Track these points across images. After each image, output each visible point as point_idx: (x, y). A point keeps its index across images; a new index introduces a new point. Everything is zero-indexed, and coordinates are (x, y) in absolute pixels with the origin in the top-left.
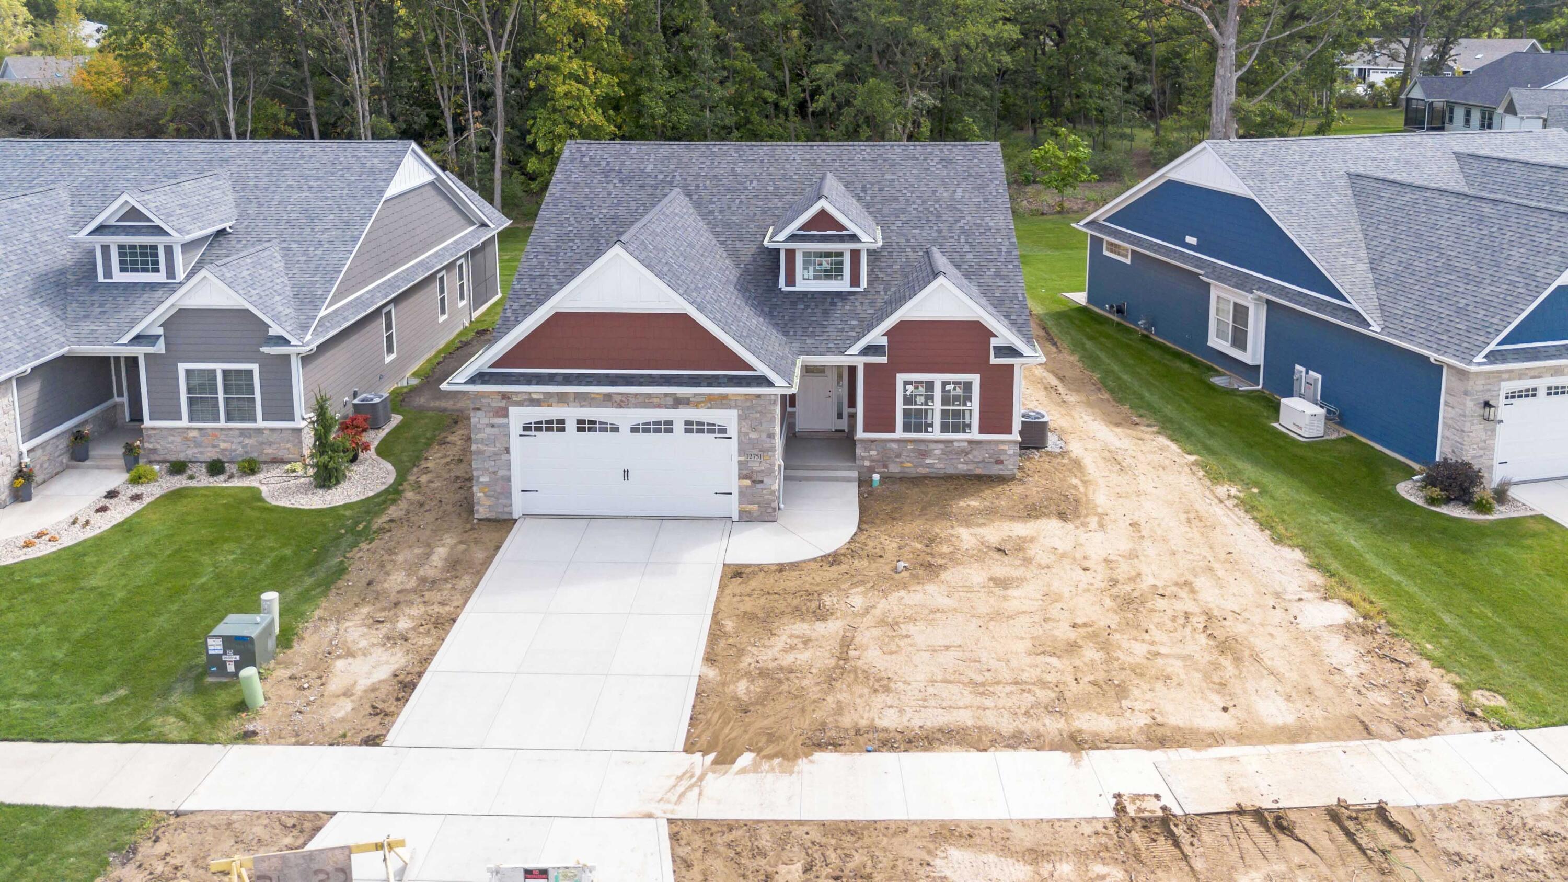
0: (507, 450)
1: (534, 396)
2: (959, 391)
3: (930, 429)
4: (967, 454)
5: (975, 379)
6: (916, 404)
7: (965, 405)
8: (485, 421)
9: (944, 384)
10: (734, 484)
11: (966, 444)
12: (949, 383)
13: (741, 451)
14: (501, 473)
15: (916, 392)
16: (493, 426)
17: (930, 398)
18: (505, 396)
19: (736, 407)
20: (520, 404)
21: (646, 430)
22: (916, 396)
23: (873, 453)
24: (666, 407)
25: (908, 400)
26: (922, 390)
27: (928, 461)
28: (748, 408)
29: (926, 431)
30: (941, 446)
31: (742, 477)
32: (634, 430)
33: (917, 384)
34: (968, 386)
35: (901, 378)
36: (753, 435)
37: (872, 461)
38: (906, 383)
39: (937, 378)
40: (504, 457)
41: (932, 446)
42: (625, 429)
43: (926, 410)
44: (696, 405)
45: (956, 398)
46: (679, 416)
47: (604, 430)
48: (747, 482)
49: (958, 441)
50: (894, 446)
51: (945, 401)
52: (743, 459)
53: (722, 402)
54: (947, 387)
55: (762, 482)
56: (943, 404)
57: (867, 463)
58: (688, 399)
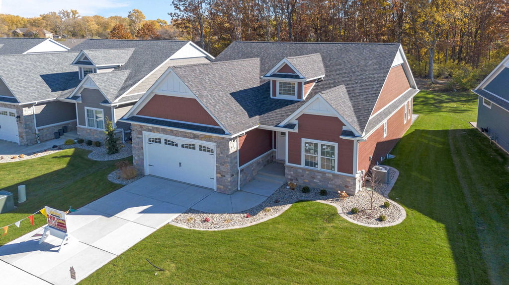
0: (142, 148)
1: (150, 128)
2: (329, 150)
3: (316, 166)
4: (332, 180)
5: (336, 145)
6: (310, 153)
7: (331, 157)
8: (135, 135)
9: (322, 145)
10: (215, 175)
11: (331, 175)
12: (324, 145)
13: (217, 161)
14: (141, 157)
15: (310, 147)
16: (138, 138)
17: (316, 151)
18: (141, 126)
19: (215, 142)
20: (145, 130)
21: (187, 147)
22: (310, 149)
23: (292, 173)
24: (191, 138)
25: (307, 151)
26: (312, 147)
27: (315, 181)
28: (219, 143)
29: (315, 167)
30: (321, 174)
31: (218, 173)
32: (183, 146)
33: (311, 144)
34: (333, 148)
35: (304, 140)
36: (221, 155)
37: (292, 176)
38: (306, 143)
39: (320, 143)
40: (142, 151)
41: (317, 174)
42: (180, 145)
43: (315, 157)
44: (201, 139)
45: (328, 153)
46: (197, 143)
47: (173, 145)
48: (219, 175)
49: (328, 173)
50: (301, 171)
51: (323, 153)
52: (218, 165)
53: (209, 139)
54: (324, 147)
55: (224, 176)
56: (321, 155)
57: (290, 177)
58: (198, 136)
